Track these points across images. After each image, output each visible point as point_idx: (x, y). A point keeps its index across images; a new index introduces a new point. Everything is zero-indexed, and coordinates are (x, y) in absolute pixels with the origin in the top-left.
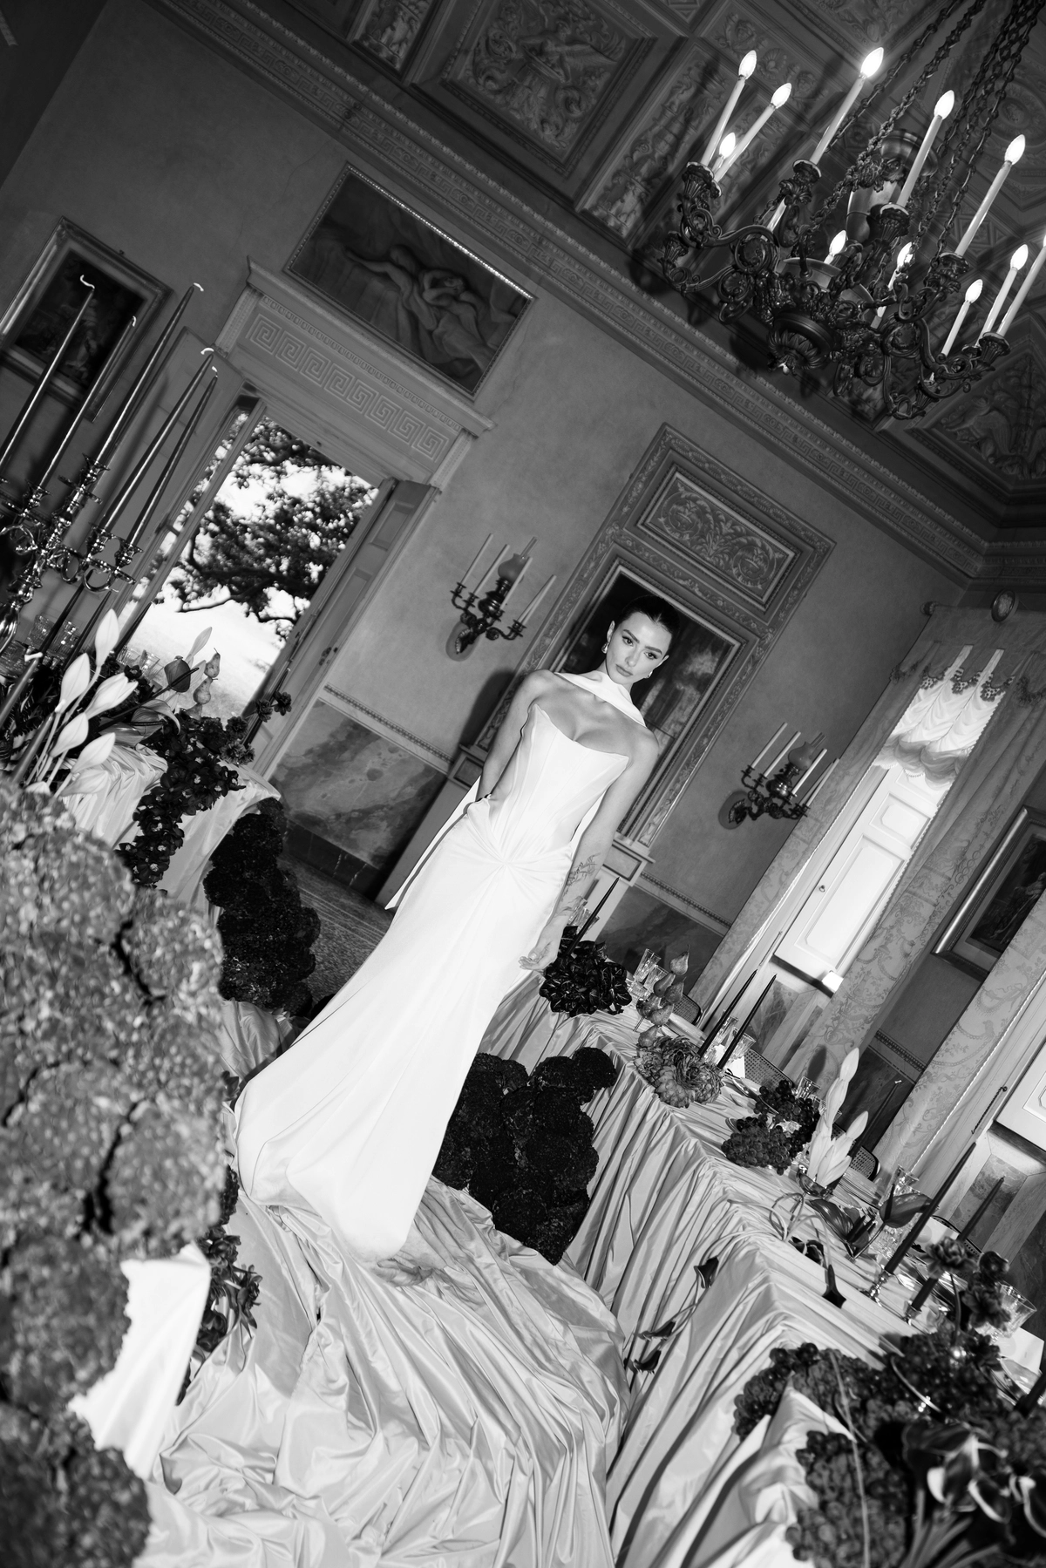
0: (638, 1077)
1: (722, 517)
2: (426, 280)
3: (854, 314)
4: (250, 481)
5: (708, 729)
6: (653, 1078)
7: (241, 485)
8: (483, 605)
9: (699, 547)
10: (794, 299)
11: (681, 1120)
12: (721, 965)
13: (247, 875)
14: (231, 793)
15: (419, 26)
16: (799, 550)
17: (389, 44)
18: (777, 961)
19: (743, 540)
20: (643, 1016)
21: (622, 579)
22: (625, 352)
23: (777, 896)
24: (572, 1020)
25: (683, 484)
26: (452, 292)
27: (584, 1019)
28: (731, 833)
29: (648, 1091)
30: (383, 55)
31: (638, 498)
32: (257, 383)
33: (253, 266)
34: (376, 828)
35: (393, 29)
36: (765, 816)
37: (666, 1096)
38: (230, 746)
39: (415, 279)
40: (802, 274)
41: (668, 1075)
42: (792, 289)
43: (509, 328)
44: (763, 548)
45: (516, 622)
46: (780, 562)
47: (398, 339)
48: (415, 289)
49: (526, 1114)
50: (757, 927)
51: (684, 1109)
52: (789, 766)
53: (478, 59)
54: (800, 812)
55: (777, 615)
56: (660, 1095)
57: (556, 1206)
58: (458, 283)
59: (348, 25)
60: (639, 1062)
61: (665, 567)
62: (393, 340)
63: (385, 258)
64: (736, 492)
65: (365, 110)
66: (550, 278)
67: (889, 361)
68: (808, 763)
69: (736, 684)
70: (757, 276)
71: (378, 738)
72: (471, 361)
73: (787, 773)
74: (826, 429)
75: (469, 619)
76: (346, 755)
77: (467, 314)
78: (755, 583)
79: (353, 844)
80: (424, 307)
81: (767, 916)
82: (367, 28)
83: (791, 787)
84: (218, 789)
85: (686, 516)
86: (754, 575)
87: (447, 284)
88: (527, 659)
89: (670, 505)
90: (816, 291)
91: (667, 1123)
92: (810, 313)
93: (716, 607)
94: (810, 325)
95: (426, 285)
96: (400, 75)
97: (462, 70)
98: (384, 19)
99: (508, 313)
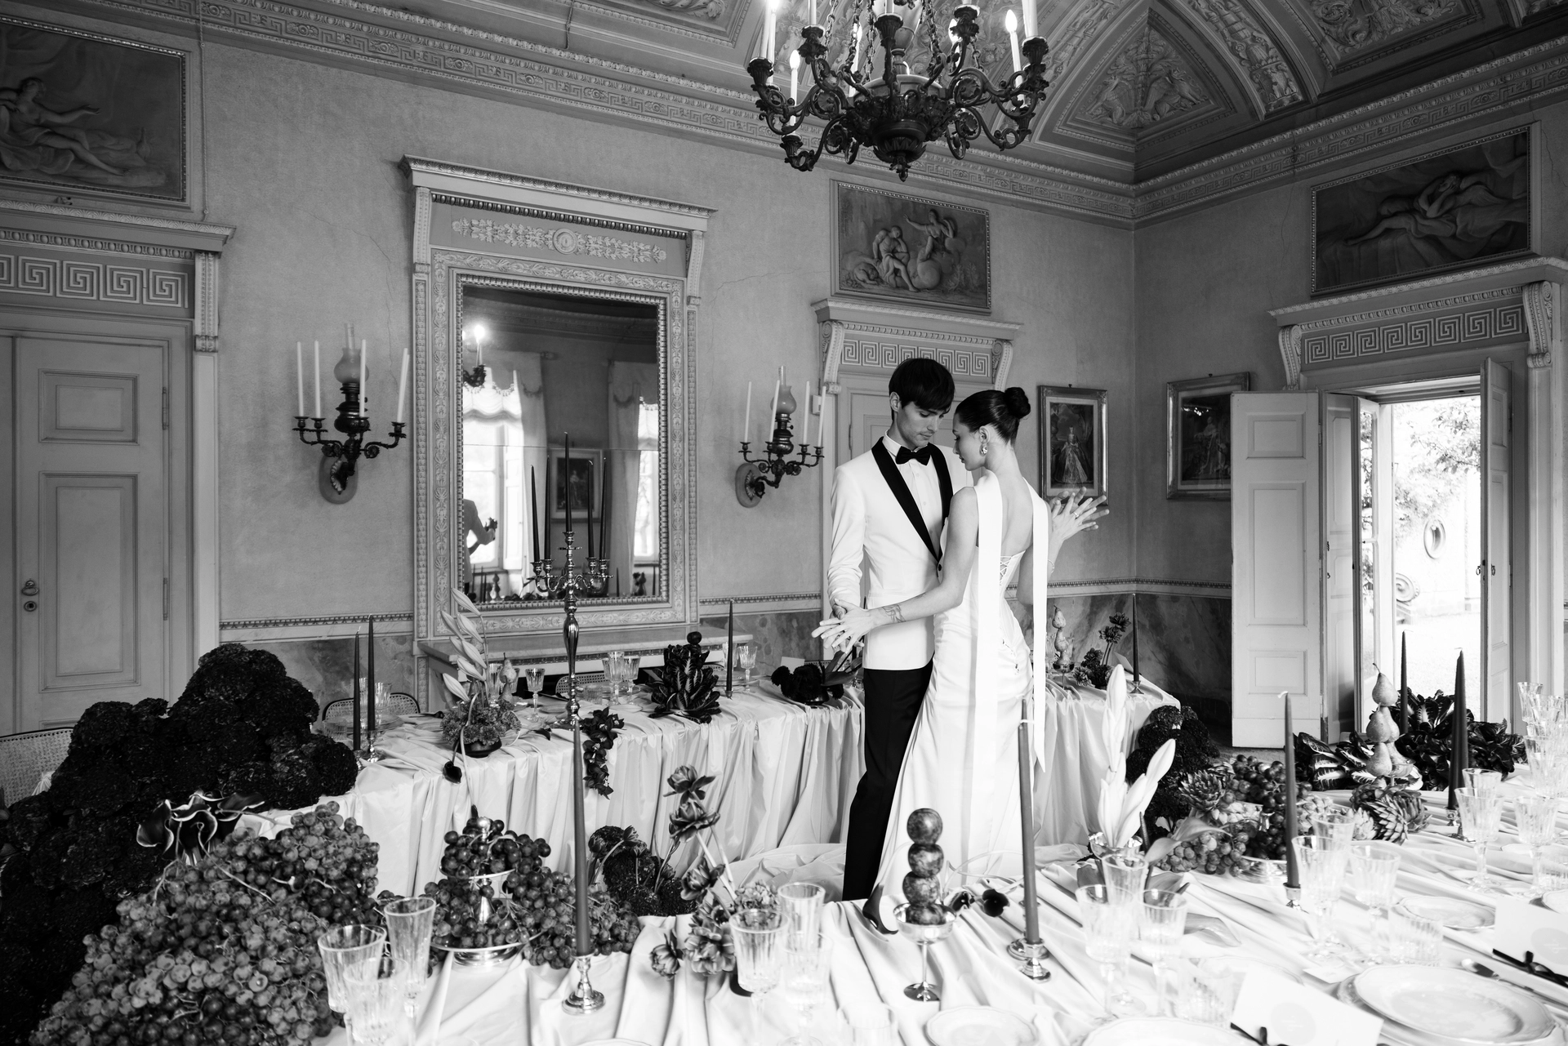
2: (1422, 204)
15: (1285, 64)
17: (1283, 95)
26: (1451, 191)
30: (1286, 103)
33: (1273, 313)
35: (1276, 83)
39: (1412, 211)
43: (1526, 169)
48: (1418, 217)
53: (1334, 35)
59: (1253, 113)
63: (1380, 218)
65: (1301, 146)
72: (1508, 224)
77: (1477, 195)
80: (1434, 223)
82: (1264, 101)
87: (1442, 190)
95: (1425, 207)
96: (1307, 101)
97: (1335, 52)
98: (1266, 85)
99: (1516, 157)
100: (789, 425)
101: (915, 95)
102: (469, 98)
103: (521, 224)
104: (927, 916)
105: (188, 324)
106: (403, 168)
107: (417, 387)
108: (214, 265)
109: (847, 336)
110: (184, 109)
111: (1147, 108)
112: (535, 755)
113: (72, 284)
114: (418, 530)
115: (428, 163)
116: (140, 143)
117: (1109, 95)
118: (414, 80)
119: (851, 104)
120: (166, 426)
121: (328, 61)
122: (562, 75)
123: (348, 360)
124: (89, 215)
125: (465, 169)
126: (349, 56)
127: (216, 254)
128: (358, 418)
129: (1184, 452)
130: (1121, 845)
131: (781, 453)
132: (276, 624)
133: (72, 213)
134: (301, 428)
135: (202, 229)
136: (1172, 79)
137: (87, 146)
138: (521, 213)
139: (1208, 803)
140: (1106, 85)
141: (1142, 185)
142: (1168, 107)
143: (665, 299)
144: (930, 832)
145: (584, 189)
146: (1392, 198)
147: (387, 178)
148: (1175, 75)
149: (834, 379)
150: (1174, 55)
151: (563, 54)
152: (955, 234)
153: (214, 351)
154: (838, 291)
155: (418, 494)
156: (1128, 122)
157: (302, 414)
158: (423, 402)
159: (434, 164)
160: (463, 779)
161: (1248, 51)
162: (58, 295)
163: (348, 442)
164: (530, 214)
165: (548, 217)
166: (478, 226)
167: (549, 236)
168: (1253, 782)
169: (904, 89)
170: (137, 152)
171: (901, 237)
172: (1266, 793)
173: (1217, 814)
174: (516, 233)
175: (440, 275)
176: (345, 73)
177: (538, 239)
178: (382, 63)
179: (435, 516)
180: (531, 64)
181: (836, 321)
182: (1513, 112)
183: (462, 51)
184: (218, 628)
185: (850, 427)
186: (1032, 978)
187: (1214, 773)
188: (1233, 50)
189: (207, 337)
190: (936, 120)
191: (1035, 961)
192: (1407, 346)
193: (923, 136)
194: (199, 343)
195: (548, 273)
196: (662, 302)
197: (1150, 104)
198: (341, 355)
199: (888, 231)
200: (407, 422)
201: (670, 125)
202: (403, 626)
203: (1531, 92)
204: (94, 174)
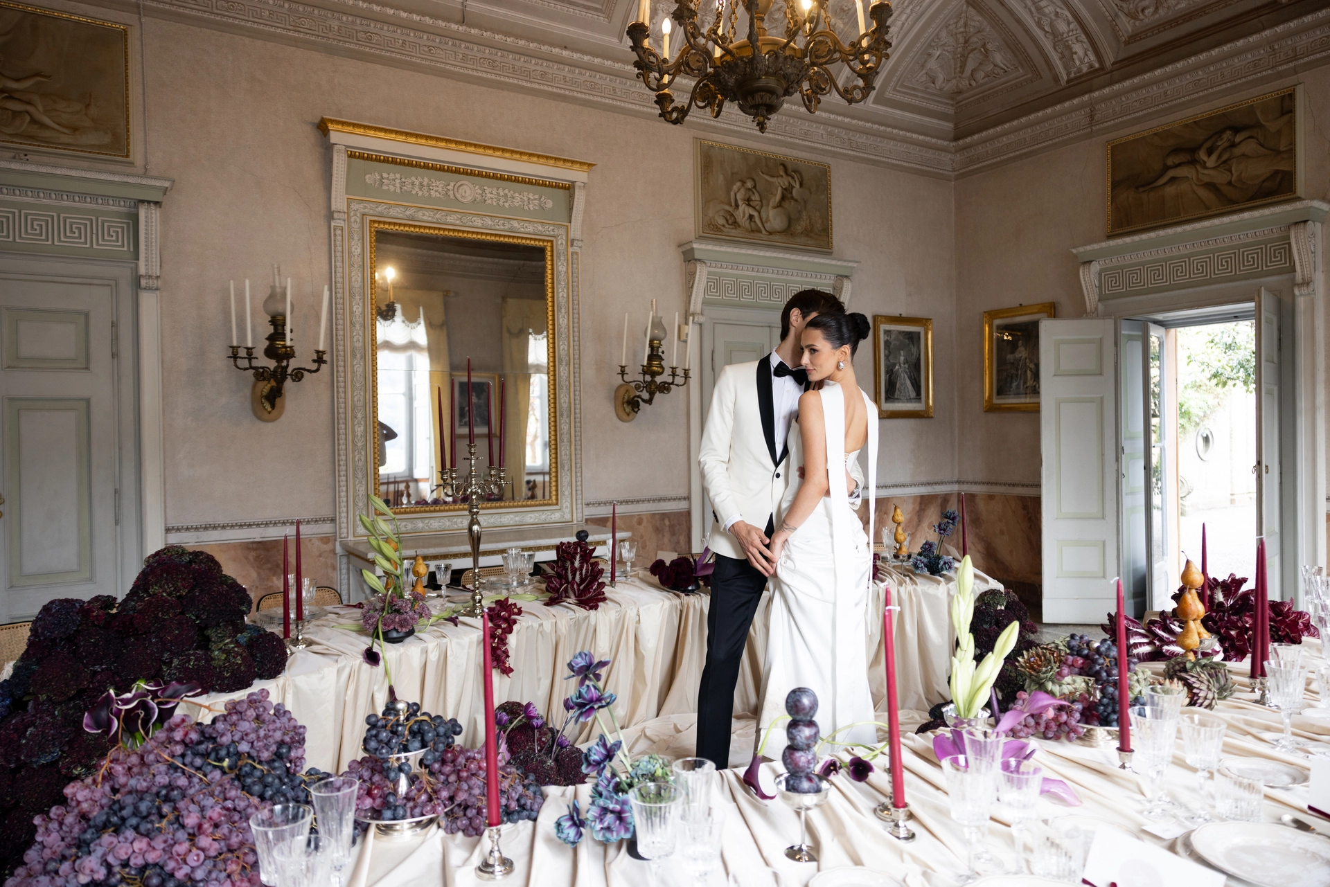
2: (1202, 155)
15: (1083, 36)
17: (1082, 63)
26: (1227, 144)
30: (1085, 70)
33: (1074, 251)
35: (1076, 53)
39: (1193, 162)
43: (1291, 124)
48: (1198, 167)
53: (1126, 11)
58: (1228, 135)
59: (1056, 79)
63: (1166, 168)
65: (1097, 107)
72: (1277, 172)
77: (1249, 147)
80: (1212, 172)
82: (1065, 68)
87: (1219, 143)
95: (1205, 158)
96: (1102, 68)
97: (1127, 26)
98: (1067, 55)
99: (1283, 114)
100: (660, 350)
101: (775, 55)
102: (378, 67)
103: (425, 177)
104: (805, 785)
105: (133, 265)
106: (322, 127)
107: (337, 319)
108: (155, 213)
109: (709, 273)
110: (127, 76)
111: (964, 75)
112: (445, 640)
113: (29, 231)
114: (339, 445)
115: (343, 123)
116: (88, 106)
117: (933, 64)
118: (330, 51)
119: (718, 63)
120: (115, 355)
121: (254, 34)
122: (460, 46)
123: (276, 296)
124: (44, 170)
125: (376, 129)
126: (273, 30)
127: (157, 203)
128: (285, 347)
129: (998, 371)
130: (971, 716)
131: (653, 374)
132: (215, 528)
133: (29, 168)
134: (235, 356)
135: (144, 182)
136: (986, 50)
137: (41, 109)
138: (426, 167)
139: (1042, 676)
140: (930, 55)
141: (961, 142)
142: (983, 74)
143: (552, 241)
144: (808, 710)
145: (480, 146)
146: (1177, 150)
147: (307, 137)
148: (989, 46)
149: (699, 310)
150: (988, 29)
151: (460, 28)
152: (801, 185)
153: (157, 289)
154: (701, 234)
155: (338, 413)
156: (948, 87)
157: (235, 344)
158: (341, 333)
159: (349, 124)
160: (381, 663)
161: (1052, 25)
162: (17, 240)
163: (276, 368)
164: (434, 168)
165: (449, 170)
166: (388, 179)
167: (450, 187)
168: (1086, 657)
169: (765, 50)
170: (86, 114)
171: (755, 187)
172: (1098, 667)
173: (1050, 686)
174: (421, 185)
175: (356, 221)
176: (270, 45)
177: (440, 189)
178: (302, 35)
179: (353, 431)
180: (432, 37)
181: (699, 260)
182: (1280, 76)
183: (372, 25)
184: (164, 532)
185: (713, 352)
186: (898, 838)
187: (1046, 649)
188: (1039, 24)
189: (150, 277)
190: (793, 77)
191: (901, 823)
192: (1190, 277)
193: (781, 91)
194: (143, 282)
195: (450, 219)
196: (549, 244)
197: (968, 72)
198: (269, 292)
199: (743, 183)
200: (328, 350)
201: (555, 90)
202: (326, 528)
203: (1295, 58)
204: (47, 134)
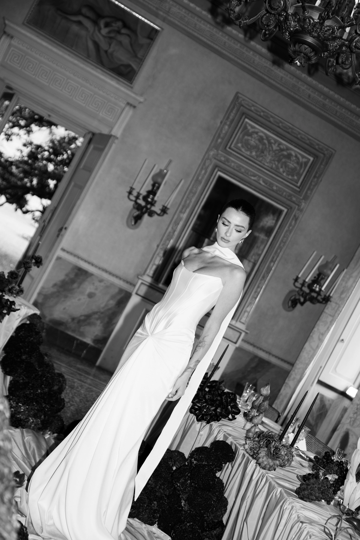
0: (247, 455)
1: (272, 141)
2: (102, 23)
3: (333, 32)
4: (13, 137)
5: (273, 257)
6: (255, 455)
7: (8, 140)
8: (145, 198)
9: (261, 159)
10: (300, 26)
11: (272, 478)
12: (290, 387)
13: (24, 357)
14: (12, 313)
16: (316, 156)
18: (320, 383)
19: (285, 153)
20: (248, 421)
21: (220, 179)
22: (213, 55)
23: (318, 347)
24: (208, 425)
25: (250, 125)
26: (116, 29)
27: (215, 424)
28: (290, 314)
29: (253, 462)
31: (226, 134)
32: (13, 85)
33: (7, 22)
34: (94, 324)
36: (308, 303)
37: (263, 465)
38: (10, 287)
39: (95, 23)
40: (304, 13)
41: (263, 453)
42: (299, 21)
43: (149, 47)
44: (296, 156)
45: (164, 206)
46: (306, 164)
47: (89, 56)
48: (96, 28)
49: (186, 481)
50: (308, 365)
51: (273, 471)
52: (319, 275)
54: (327, 299)
55: (306, 192)
56: (260, 464)
57: (206, 531)
58: (119, 24)
60: (247, 447)
61: (243, 170)
62: (86, 57)
63: (79, 13)
64: (279, 127)
66: (169, 18)
67: (354, 56)
68: (329, 272)
69: (287, 231)
70: (280, 15)
71: (92, 275)
72: (129, 66)
73: (318, 278)
74: (326, 89)
75: (138, 207)
76: (75, 285)
77: (125, 40)
78: (293, 176)
79: (82, 334)
80: (101, 38)
81: (313, 358)
83: (321, 286)
84: (5, 312)
85: (253, 142)
86: (292, 172)
87: (114, 25)
88: (171, 226)
89: (243, 136)
90: (312, 21)
91: (264, 480)
92: (310, 33)
93: (273, 190)
94: (310, 40)
95: (102, 26)
99: (149, 38)
